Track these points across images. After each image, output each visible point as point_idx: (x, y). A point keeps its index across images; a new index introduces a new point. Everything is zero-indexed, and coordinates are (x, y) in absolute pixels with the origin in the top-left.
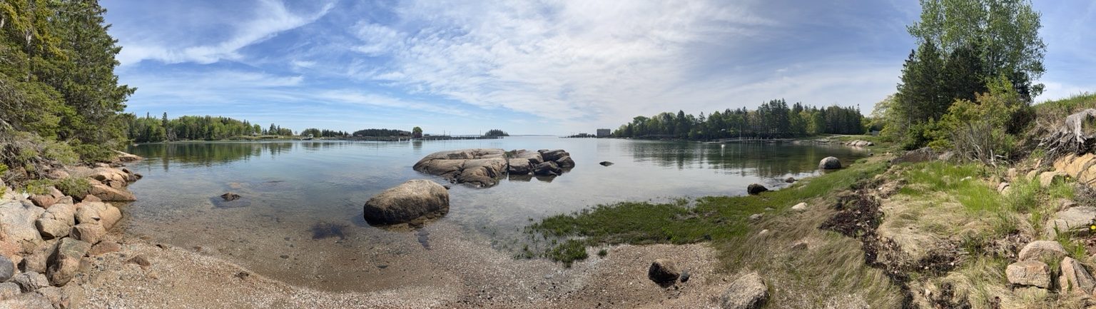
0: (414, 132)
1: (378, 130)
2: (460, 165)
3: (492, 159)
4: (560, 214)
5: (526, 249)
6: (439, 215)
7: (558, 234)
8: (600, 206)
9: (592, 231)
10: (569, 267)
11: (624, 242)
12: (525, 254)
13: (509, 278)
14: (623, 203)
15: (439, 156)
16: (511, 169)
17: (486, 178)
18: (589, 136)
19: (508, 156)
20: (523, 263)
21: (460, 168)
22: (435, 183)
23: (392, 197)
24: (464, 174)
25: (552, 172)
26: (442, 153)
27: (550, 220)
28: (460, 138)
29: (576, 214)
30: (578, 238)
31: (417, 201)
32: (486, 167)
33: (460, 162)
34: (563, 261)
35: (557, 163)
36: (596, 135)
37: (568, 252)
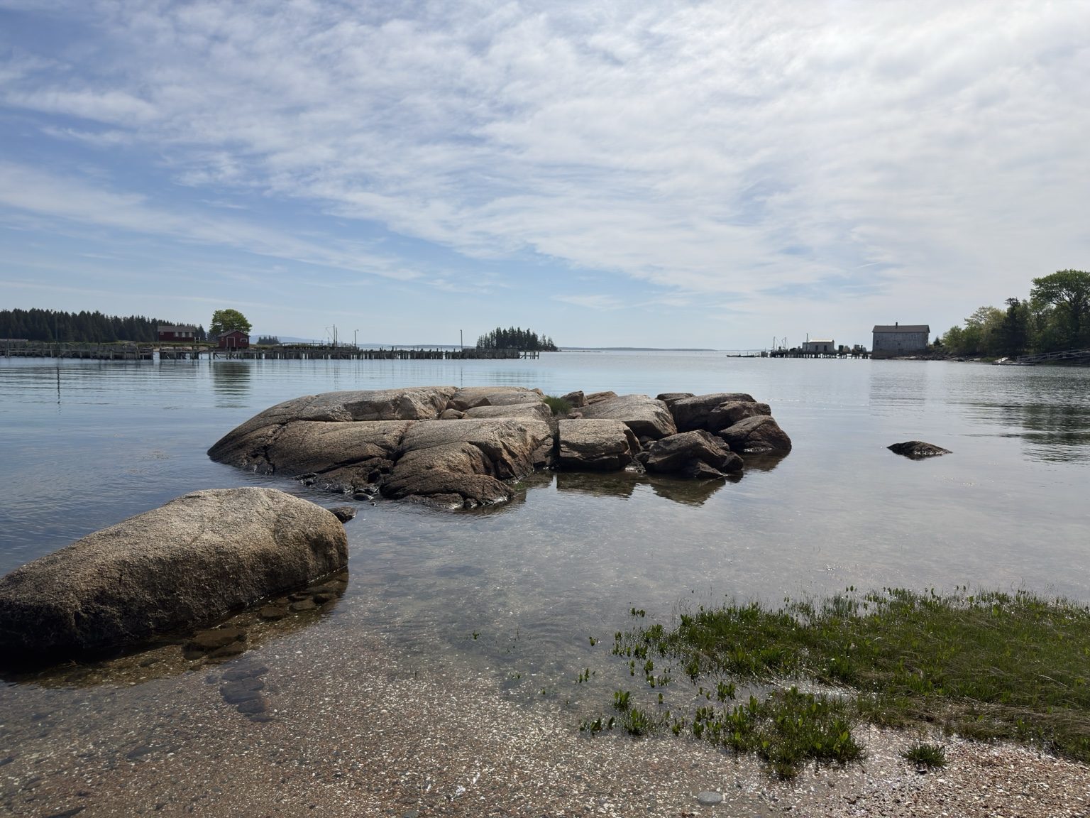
0: (215, 330)
1: (63, 317)
2: (390, 439)
3: (502, 419)
4: (743, 603)
5: (623, 705)
6: (308, 603)
7: (740, 669)
8: (901, 594)
9: (874, 674)
10: (786, 777)
11: (1021, 739)
12: (620, 721)
13: (563, 794)
14: (1003, 599)
15: (313, 410)
16: (565, 452)
17: (481, 481)
18: (843, 352)
19: (555, 413)
20: (611, 748)
21: (388, 448)
22: (294, 499)
23: (111, 557)
24: (403, 469)
25: (705, 468)
26: (324, 399)
27: (708, 620)
28: (391, 355)
29: (806, 609)
30: (818, 690)
31: (219, 564)
32: (478, 445)
33: (392, 428)
34: (764, 756)
35: (726, 438)
36: (869, 348)
37: (782, 728)
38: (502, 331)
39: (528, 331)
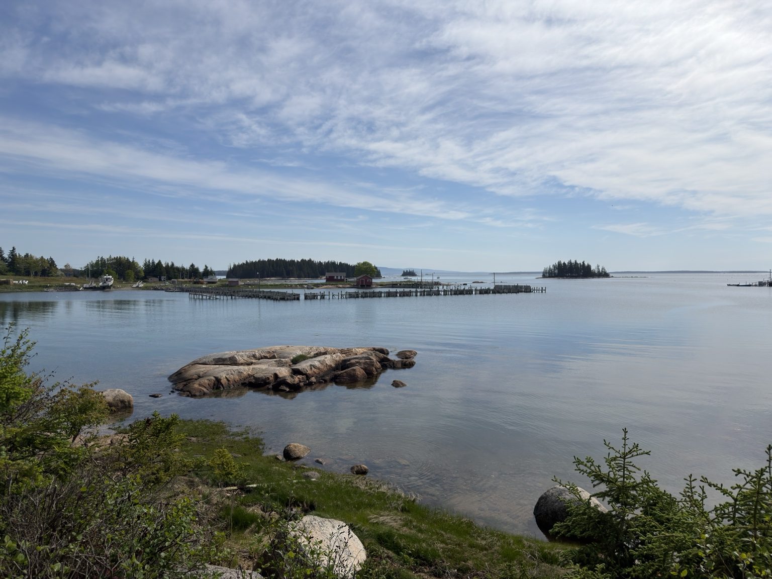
38: (562, 263)
39: (583, 263)
